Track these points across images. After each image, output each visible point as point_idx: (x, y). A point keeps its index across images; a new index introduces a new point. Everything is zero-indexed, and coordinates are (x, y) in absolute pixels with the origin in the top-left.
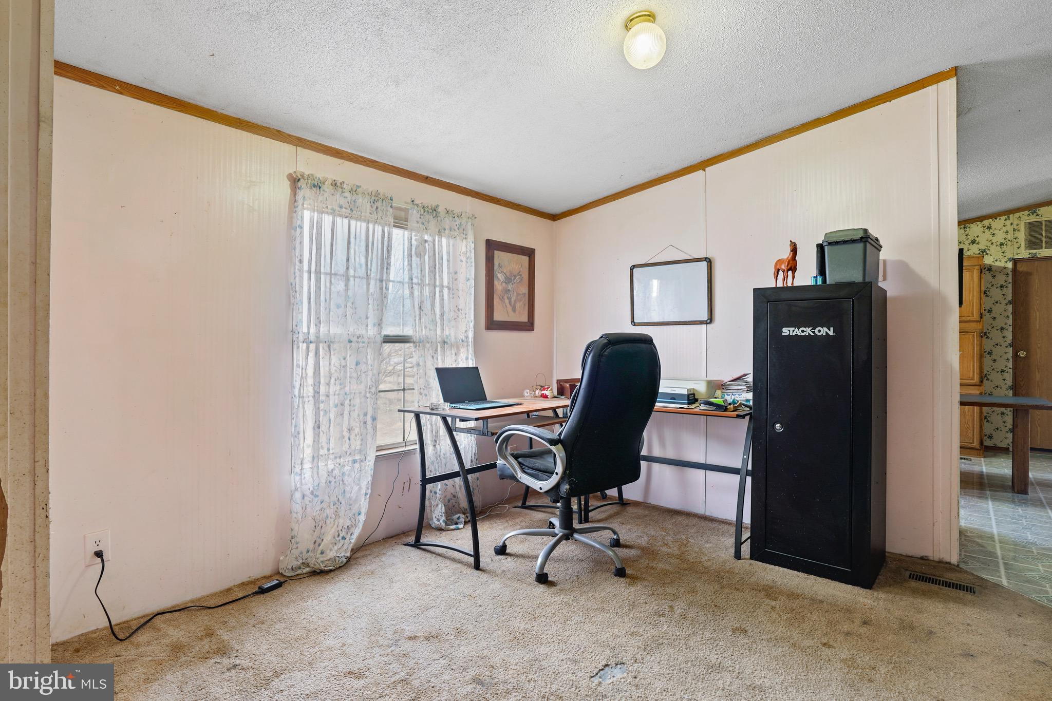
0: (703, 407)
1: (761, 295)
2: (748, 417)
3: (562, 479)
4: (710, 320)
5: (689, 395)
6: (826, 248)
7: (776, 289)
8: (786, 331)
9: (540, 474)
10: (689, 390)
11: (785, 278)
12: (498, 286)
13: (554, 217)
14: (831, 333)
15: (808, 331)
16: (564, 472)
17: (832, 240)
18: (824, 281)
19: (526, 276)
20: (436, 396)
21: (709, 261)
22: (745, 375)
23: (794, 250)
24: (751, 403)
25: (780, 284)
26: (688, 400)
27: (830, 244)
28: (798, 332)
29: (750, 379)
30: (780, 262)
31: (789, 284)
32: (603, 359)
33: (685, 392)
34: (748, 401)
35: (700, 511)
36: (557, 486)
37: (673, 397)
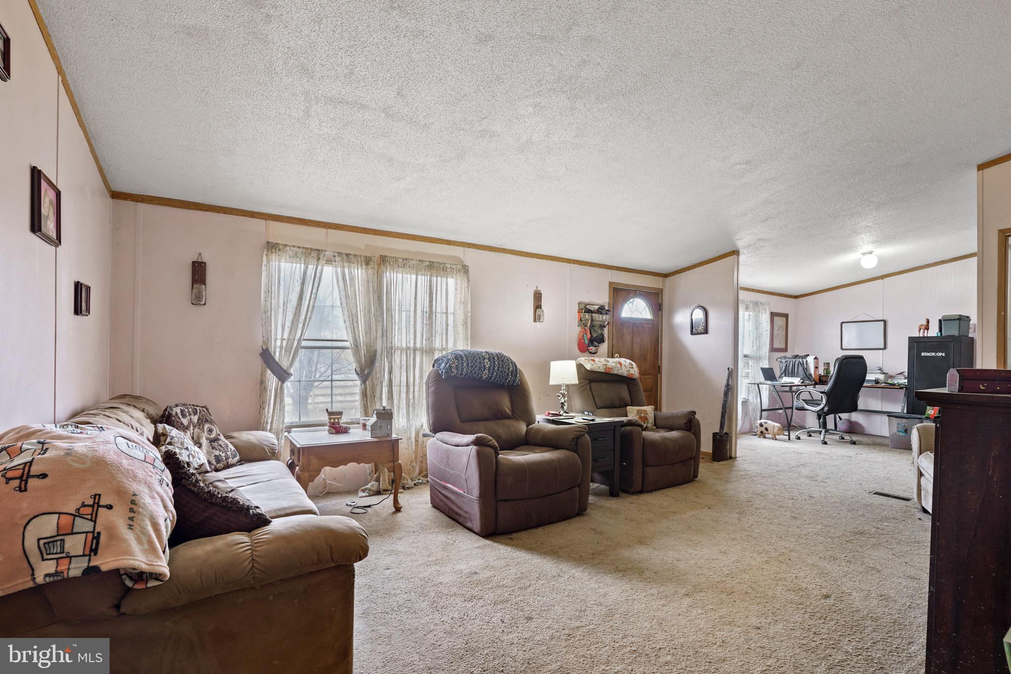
0: (883, 384)
1: (912, 340)
2: (905, 389)
3: (825, 406)
4: (885, 348)
5: (875, 380)
6: (942, 322)
7: (919, 337)
8: (923, 354)
9: (815, 405)
10: (875, 378)
11: (924, 332)
12: (775, 332)
13: (796, 297)
14: (944, 355)
15: (933, 354)
16: (826, 404)
17: (945, 319)
18: (941, 334)
19: (785, 327)
20: (762, 379)
21: (885, 322)
22: (903, 372)
23: (928, 322)
24: (906, 384)
25: (921, 335)
26: (875, 382)
27: (944, 320)
28: (929, 354)
29: (906, 374)
30: (921, 325)
31: (926, 336)
32: (843, 364)
33: (874, 379)
34: (905, 383)
35: (879, 434)
36: (823, 408)
37: (869, 381)
